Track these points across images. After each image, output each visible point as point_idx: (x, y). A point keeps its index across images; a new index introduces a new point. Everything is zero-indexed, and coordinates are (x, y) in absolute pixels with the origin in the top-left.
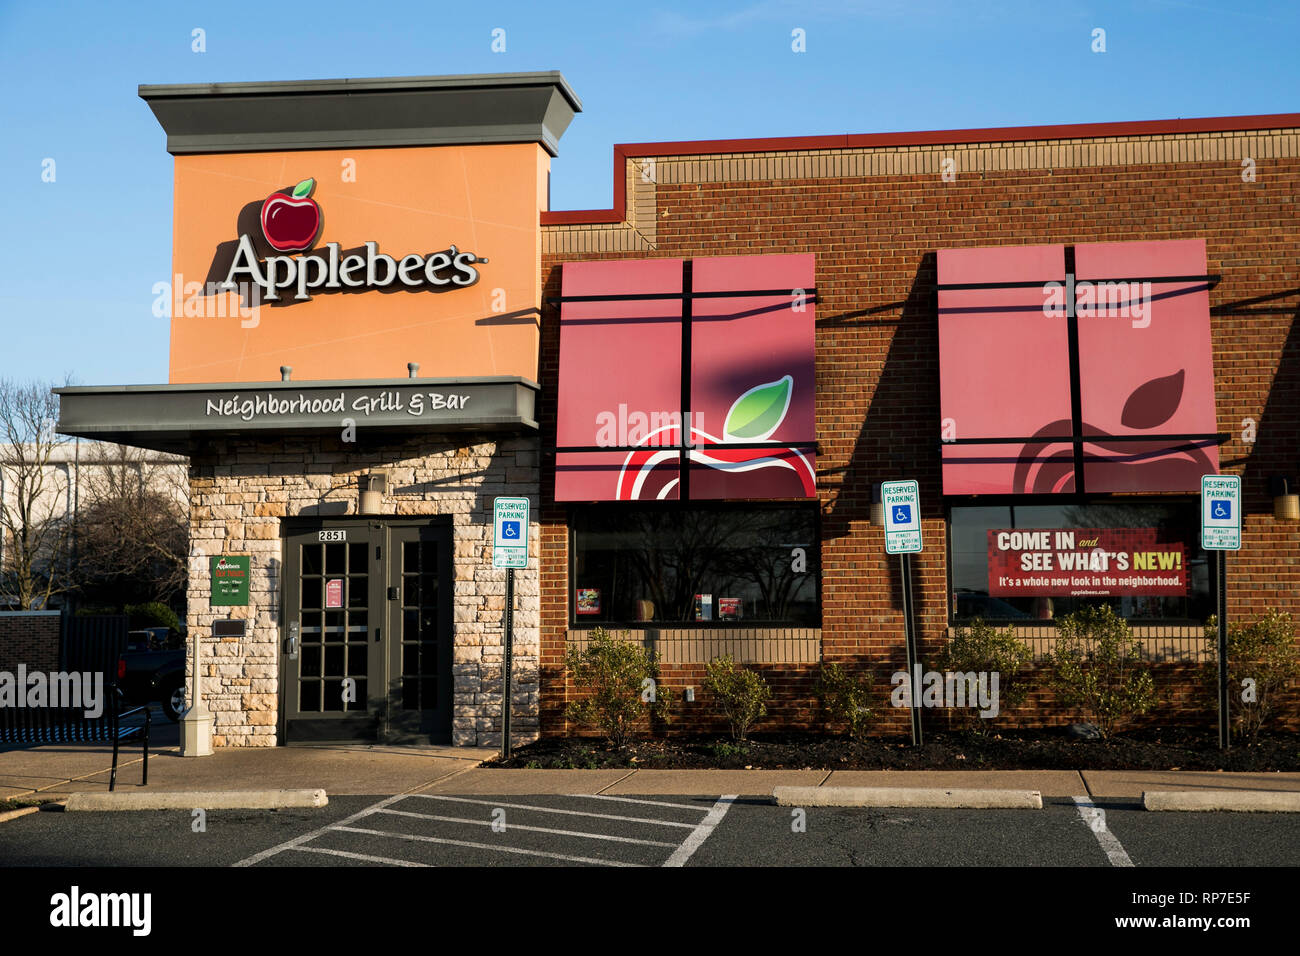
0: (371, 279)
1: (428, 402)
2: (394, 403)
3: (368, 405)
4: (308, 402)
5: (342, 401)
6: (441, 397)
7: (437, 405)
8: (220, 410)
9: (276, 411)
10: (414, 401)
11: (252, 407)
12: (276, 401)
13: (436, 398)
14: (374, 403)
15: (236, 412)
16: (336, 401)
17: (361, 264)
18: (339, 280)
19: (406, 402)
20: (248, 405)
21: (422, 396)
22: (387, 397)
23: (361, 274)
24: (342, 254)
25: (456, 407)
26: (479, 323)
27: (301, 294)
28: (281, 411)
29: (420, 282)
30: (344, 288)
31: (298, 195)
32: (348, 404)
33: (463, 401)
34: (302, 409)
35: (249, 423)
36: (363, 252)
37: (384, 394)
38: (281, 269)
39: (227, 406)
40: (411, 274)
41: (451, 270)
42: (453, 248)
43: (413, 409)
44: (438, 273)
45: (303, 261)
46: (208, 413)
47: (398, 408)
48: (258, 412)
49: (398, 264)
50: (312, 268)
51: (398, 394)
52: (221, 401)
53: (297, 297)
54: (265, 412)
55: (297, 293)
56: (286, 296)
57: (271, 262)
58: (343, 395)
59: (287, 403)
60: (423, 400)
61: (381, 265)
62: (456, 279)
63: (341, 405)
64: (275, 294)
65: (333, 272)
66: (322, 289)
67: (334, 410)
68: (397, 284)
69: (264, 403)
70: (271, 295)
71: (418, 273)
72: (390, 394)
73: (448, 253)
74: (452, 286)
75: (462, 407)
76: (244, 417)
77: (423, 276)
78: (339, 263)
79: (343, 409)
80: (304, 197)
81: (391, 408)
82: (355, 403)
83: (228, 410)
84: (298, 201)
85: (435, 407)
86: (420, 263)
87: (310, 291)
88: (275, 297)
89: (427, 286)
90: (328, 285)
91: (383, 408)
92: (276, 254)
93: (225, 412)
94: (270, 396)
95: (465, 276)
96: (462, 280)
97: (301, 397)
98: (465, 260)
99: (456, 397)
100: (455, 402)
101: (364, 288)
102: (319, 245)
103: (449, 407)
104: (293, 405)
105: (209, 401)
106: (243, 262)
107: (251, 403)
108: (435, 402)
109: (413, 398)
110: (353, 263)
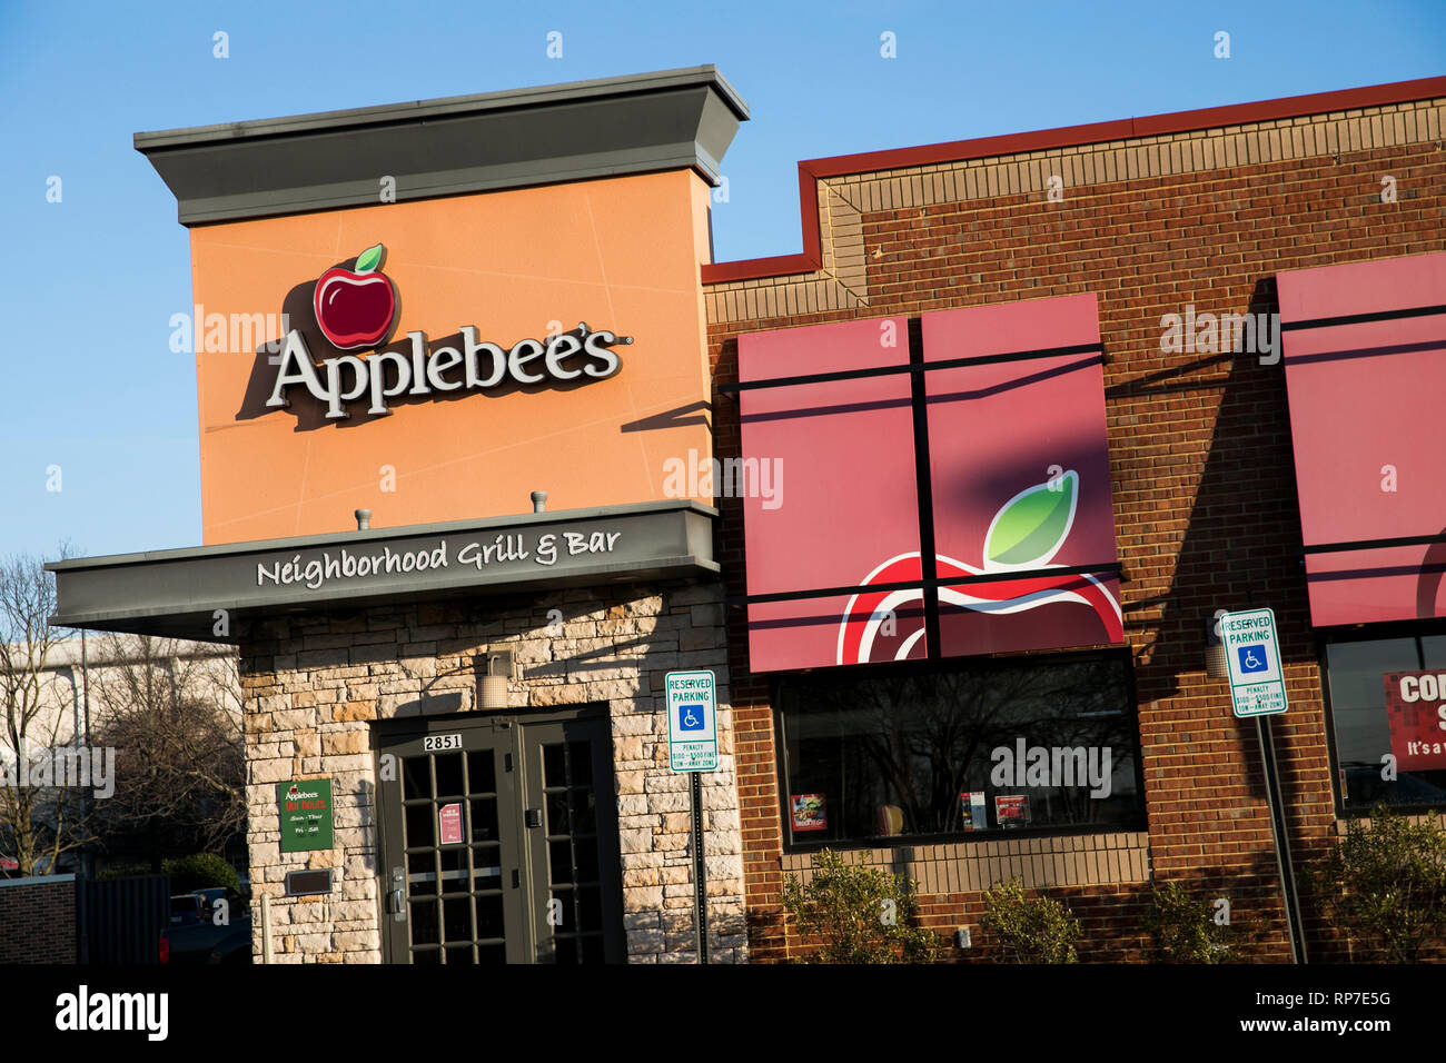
0: (472, 379)
1: (563, 546)
2: (515, 550)
3: (479, 555)
4: (397, 557)
5: (443, 551)
6: (581, 537)
7: (576, 548)
8: (276, 578)
9: (353, 573)
10: (543, 545)
11: (319, 569)
12: (352, 559)
13: (574, 539)
14: (487, 553)
15: (298, 579)
16: (435, 552)
17: (457, 358)
18: (428, 383)
19: (532, 547)
20: (315, 567)
21: (554, 538)
22: (505, 542)
23: (458, 372)
24: (430, 346)
25: (602, 549)
26: (626, 428)
27: (377, 407)
28: (360, 573)
29: (540, 377)
30: (435, 395)
31: (362, 269)
32: (452, 556)
33: (611, 541)
34: (389, 569)
35: (317, 592)
36: (458, 341)
37: (501, 538)
38: (347, 373)
39: (286, 571)
40: (526, 367)
41: (582, 357)
42: (582, 327)
43: (543, 557)
44: (563, 363)
45: (376, 360)
46: (260, 583)
47: (522, 557)
48: (328, 576)
49: (507, 354)
50: (389, 369)
51: (520, 537)
52: (277, 565)
53: (371, 411)
54: (338, 575)
55: (371, 407)
56: (357, 412)
57: (332, 365)
58: (444, 543)
59: (368, 561)
60: (555, 543)
61: (484, 358)
62: (590, 369)
63: (443, 558)
64: (341, 410)
65: (418, 372)
66: (406, 398)
67: (434, 566)
68: (508, 383)
69: (336, 563)
70: (335, 411)
71: (537, 365)
72: (509, 538)
73: (576, 333)
74: (585, 380)
75: (610, 549)
76: (309, 585)
77: (544, 369)
78: (427, 360)
79: (445, 564)
80: (371, 271)
81: (512, 558)
82: (462, 553)
83: (288, 577)
84: (362, 278)
85: (572, 552)
86: (538, 351)
87: (388, 401)
88: (341, 414)
89: (550, 382)
90: (412, 391)
91: (500, 558)
92: (337, 354)
93: (284, 580)
94: (344, 552)
95: (601, 364)
96: (598, 370)
97: (387, 550)
98: (600, 342)
99: (601, 536)
100: (600, 543)
101: (463, 392)
102: (397, 337)
103: (593, 549)
104: (376, 564)
105: (260, 566)
106: (294, 368)
107: (318, 564)
108: (572, 544)
109: (542, 541)
110: (445, 358)
